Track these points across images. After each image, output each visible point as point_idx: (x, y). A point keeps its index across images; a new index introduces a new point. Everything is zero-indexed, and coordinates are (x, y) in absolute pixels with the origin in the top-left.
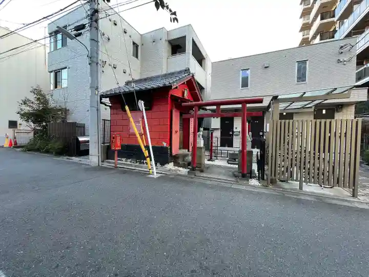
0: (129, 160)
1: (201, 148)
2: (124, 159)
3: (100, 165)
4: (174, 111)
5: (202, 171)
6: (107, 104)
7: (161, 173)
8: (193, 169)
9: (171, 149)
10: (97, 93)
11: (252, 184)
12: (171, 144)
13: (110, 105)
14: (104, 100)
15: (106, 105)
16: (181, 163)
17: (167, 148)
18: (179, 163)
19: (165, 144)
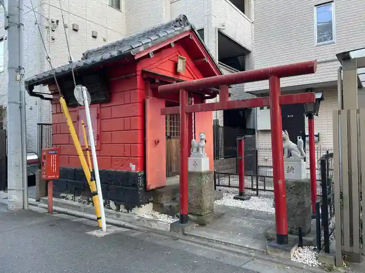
0: (78, 198)
1: (201, 174)
2: (70, 196)
3: (26, 207)
4: (148, 101)
5: (202, 224)
6: (45, 96)
7: (123, 226)
8: (183, 220)
9: (145, 176)
10: (18, 77)
11: (299, 260)
12: (144, 168)
13: (51, 97)
14: (37, 89)
15: (42, 97)
16: (165, 205)
17: (137, 174)
18: (162, 206)
19: (133, 167)
